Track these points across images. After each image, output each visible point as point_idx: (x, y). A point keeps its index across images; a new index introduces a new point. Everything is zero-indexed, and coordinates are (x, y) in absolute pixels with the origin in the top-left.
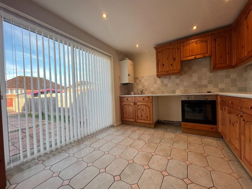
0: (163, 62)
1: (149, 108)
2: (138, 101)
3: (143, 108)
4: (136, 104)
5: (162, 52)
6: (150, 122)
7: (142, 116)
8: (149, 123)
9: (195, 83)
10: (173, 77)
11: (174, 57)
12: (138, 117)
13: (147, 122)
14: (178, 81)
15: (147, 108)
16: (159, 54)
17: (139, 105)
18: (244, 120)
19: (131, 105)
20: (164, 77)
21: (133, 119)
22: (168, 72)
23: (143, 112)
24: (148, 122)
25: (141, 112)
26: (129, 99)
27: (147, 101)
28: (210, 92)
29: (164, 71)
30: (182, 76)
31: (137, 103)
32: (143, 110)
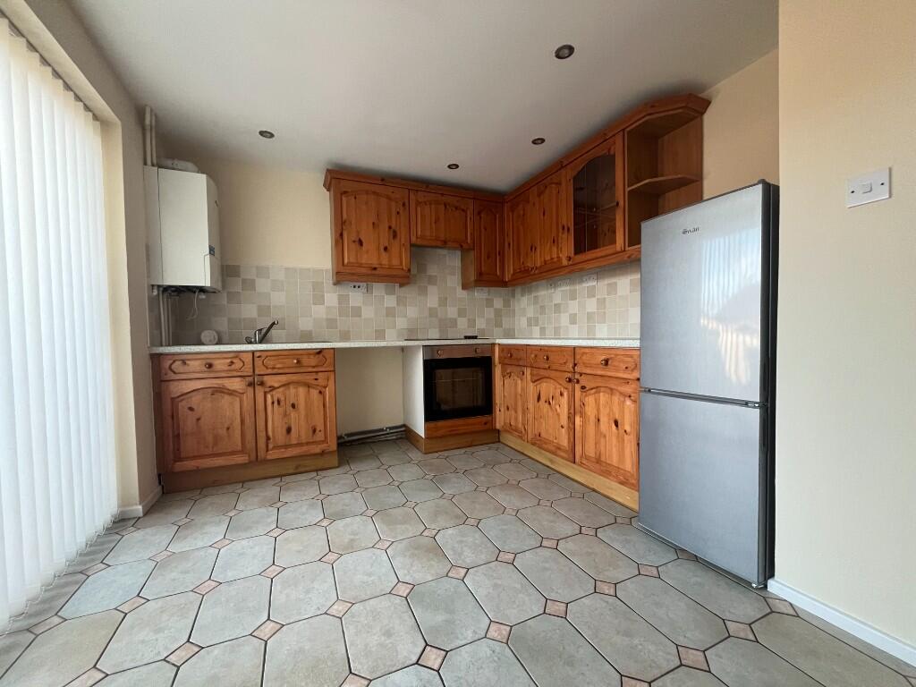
0: (358, 232)
1: (320, 392)
2: (269, 371)
3: (297, 395)
4: (262, 384)
5: (355, 198)
6: (323, 446)
7: (289, 430)
8: (323, 453)
9: (432, 313)
10: (379, 289)
11: (393, 226)
12: (268, 438)
13: (312, 452)
14: (390, 301)
15: (314, 393)
16: (344, 199)
17: (273, 388)
18: (583, 388)
19: (232, 393)
20: (352, 284)
21: (242, 452)
22: (375, 269)
23: (293, 414)
24: (317, 449)
25: (285, 415)
26: (220, 365)
27: (314, 367)
28: (475, 337)
29: (361, 266)
30: (403, 289)
31: (265, 378)
32: (293, 406)
